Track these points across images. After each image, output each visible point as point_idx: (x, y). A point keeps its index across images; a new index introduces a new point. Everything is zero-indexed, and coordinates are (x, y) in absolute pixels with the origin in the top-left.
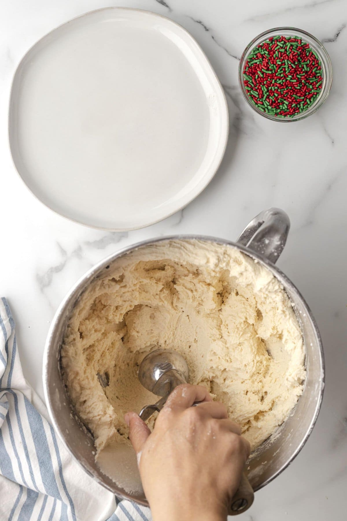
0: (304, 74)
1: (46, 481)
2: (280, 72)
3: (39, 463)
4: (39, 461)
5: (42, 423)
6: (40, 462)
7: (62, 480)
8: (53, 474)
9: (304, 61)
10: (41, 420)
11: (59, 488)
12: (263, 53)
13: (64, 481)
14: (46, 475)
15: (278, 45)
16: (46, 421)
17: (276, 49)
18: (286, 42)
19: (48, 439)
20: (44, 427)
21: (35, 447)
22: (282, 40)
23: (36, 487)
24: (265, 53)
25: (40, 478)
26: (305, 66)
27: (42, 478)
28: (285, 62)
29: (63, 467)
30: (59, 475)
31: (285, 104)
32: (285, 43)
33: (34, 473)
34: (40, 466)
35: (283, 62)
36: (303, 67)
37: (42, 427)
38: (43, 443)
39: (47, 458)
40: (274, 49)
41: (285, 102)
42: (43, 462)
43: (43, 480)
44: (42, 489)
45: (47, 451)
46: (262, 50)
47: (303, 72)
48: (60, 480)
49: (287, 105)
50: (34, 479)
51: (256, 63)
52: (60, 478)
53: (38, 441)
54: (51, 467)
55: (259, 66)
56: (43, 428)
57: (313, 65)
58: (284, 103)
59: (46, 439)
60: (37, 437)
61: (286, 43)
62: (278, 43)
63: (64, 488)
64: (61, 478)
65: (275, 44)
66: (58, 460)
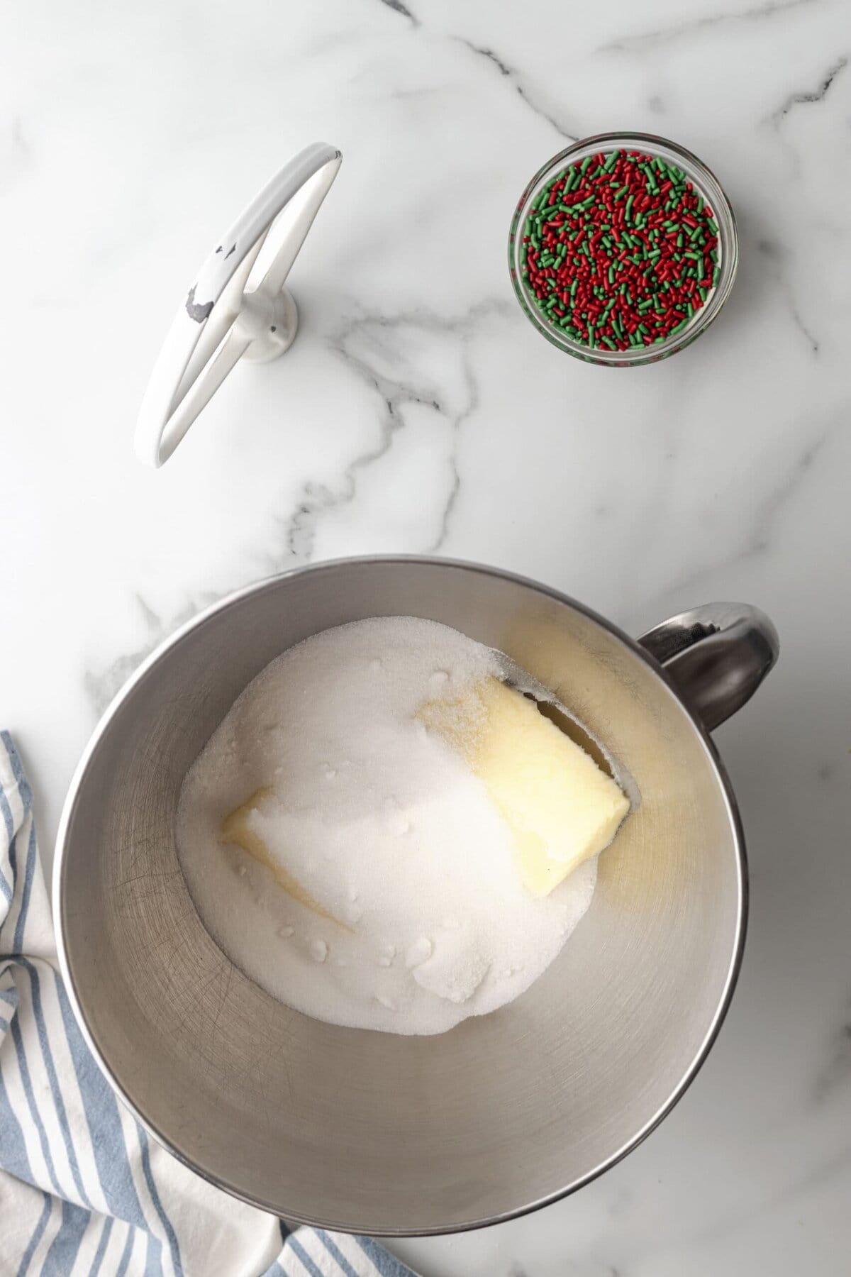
0: (630, 302)
1: (110, 1183)
2: (628, 241)
3: (92, 1137)
4: (91, 1132)
6: (95, 1135)
7: (148, 1181)
8: (127, 1165)
9: (660, 301)
11: (141, 1200)
12: (672, 194)
13: (153, 1182)
14: (110, 1168)
15: (693, 229)
18: (704, 251)
21: (83, 1098)
22: (706, 239)
23: (84, 1198)
24: (672, 201)
25: (95, 1174)
26: (649, 302)
27: (100, 1175)
28: (653, 250)
29: (150, 1147)
30: (141, 1168)
33: (80, 1163)
34: (94, 1145)
35: (655, 247)
36: (645, 300)
38: (101, 1089)
39: (113, 1125)
41: (559, 260)
42: (103, 1136)
43: (101, 1180)
44: (99, 1201)
45: (111, 1108)
48: (145, 1180)
49: (552, 265)
50: (79, 1177)
52: (143, 1175)
53: (90, 1084)
54: (122, 1148)
55: (641, 188)
57: (653, 325)
61: (702, 250)
63: (153, 1199)
64: (146, 1176)
65: (698, 223)
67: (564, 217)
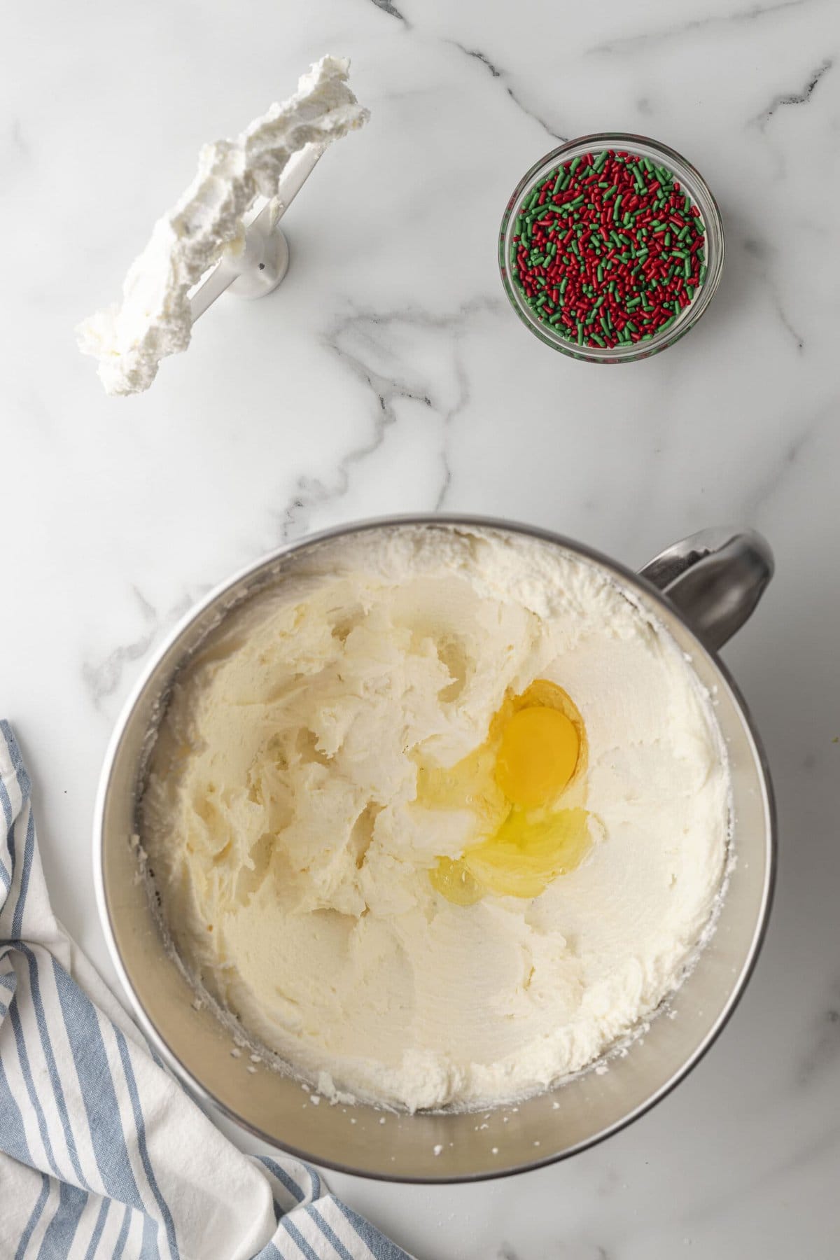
0: (618, 300)
1: (107, 1165)
2: (617, 240)
3: (89, 1120)
4: (89, 1115)
5: (96, 1025)
6: (92, 1118)
7: (144, 1163)
8: (124, 1146)
9: (648, 299)
10: (94, 1016)
11: (137, 1181)
12: (660, 194)
13: (149, 1164)
14: (107, 1150)
15: (681, 229)
16: (107, 1020)
17: (671, 225)
18: (691, 250)
19: (111, 1063)
20: (103, 1035)
21: (81, 1082)
22: (693, 239)
23: (81, 1178)
24: (660, 200)
25: (92, 1155)
26: (637, 300)
27: (97, 1156)
28: (641, 249)
29: (146, 1130)
30: (138, 1150)
31: (542, 259)
32: (687, 246)
33: (77, 1145)
34: (91, 1128)
35: (643, 246)
36: (633, 297)
37: (97, 1033)
38: (98, 1072)
39: (110, 1108)
40: (672, 222)
41: (549, 258)
42: (100, 1119)
43: (98, 1161)
44: (95, 1182)
45: (107, 1091)
46: (667, 194)
47: (622, 298)
48: (141, 1161)
49: (541, 264)
50: (76, 1158)
51: (635, 181)
52: (140, 1157)
53: (87, 1068)
54: (119, 1129)
55: (629, 188)
56: (100, 1035)
57: (641, 322)
58: (545, 258)
59: (106, 1064)
60: (84, 1057)
61: (689, 249)
62: (686, 229)
63: (149, 1180)
64: (142, 1157)
65: (685, 222)
66: (135, 1113)
67: (553, 216)
